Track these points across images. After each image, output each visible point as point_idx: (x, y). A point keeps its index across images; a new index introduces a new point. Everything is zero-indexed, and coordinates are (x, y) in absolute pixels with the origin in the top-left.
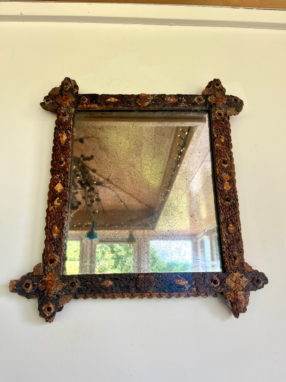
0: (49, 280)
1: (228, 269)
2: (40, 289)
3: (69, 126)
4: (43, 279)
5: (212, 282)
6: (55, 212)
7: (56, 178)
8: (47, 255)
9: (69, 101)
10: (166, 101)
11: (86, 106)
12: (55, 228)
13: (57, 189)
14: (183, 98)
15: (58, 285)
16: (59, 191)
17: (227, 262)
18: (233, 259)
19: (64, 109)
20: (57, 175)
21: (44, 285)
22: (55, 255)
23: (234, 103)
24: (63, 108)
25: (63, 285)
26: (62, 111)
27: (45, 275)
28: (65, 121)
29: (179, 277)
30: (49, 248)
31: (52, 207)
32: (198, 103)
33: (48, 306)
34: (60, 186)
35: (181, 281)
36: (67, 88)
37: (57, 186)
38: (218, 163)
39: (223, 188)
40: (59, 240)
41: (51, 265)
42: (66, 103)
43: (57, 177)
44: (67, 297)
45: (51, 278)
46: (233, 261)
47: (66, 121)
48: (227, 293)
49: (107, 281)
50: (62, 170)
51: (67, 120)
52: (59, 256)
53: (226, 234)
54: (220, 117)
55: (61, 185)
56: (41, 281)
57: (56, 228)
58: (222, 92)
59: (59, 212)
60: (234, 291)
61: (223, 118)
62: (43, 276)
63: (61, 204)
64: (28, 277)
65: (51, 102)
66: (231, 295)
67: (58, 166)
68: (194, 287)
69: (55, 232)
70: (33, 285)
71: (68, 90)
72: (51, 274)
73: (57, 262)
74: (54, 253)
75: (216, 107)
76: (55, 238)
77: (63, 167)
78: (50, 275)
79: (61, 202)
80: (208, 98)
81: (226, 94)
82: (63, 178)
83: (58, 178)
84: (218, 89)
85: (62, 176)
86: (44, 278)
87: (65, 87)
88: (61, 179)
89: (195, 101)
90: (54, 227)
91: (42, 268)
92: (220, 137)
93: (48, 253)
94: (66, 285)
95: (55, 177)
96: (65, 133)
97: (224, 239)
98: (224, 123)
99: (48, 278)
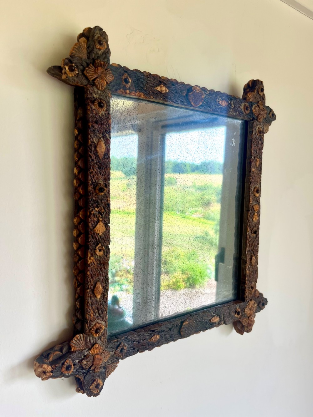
0: (96, 355)
1: (247, 299)
2: (85, 367)
3: (107, 126)
4: (86, 354)
5: (235, 313)
6: (97, 265)
7: (94, 214)
8: (90, 323)
9: (107, 80)
10: (217, 103)
11: (129, 92)
12: (99, 287)
13: (98, 231)
14: (232, 102)
15: (106, 356)
16: (100, 234)
17: (247, 292)
18: (251, 289)
19: (98, 92)
20: (96, 209)
21: (89, 361)
22: (100, 322)
23: (270, 118)
24: (96, 90)
25: (111, 354)
26: (95, 96)
27: (87, 348)
28: (101, 116)
29: (213, 314)
30: (92, 315)
31: (92, 258)
32: (244, 113)
33: (96, 383)
34: (101, 227)
35: (215, 318)
36: (100, 49)
37: (98, 226)
38: (252, 191)
39: (252, 219)
40: (103, 302)
41: (97, 335)
42: (103, 83)
43: (95, 212)
44: (114, 366)
45: (97, 350)
46: (251, 291)
47: (103, 115)
48: (244, 320)
49: (155, 336)
50: (101, 200)
51: (104, 113)
52: (104, 322)
53: (249, 267)
54: (259, 135)
55: (104, 225)
56: (83, 356)
57: (101, 287)
58: (263, 101)
59: (101, 264)
60: (249, 317)
61: (261, 136)
62: (85, 349)
63: (104, 252)
64: (61, 354)
65: (77, 72)
66: (246, 321)
67: (96, 194)
68: (223, 321)
69: (100, 293)
70: (74, 365)
71: (101, 53)
72: (97, 346)
73: (103, 329)
74: (98, 319)
75: (258, 121)
76: (98, 300)
77: (104, 197)
78: (96, 348)
79: (104, 250)
80: (252, 107)
81: (266, 105)
82: (103, 213)
83: (97, 213)
84: (261, 96)
85: (103, 210)
86: (86, 352)
87: (98, 47)
88: (102, 215)
89: (242, 109)
90: (97, 286)
91: (83, 341)
92: (256, 160)
93: (91, 321)
94: (113, 352)
95: (92, 213)
96: (102, 139)
97: (247, 272)
98: (261, 142)
99: (94, 352)
